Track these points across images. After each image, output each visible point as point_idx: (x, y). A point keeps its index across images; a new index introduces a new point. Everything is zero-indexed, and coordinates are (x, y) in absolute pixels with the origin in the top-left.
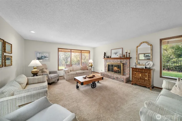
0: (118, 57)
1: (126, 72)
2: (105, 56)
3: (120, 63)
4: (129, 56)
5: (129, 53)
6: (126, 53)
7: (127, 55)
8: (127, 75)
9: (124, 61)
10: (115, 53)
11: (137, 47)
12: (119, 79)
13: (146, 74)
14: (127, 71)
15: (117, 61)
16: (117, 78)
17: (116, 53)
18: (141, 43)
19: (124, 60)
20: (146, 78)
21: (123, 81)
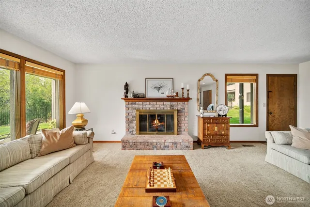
0: (164, 96)
1: (182, 127)
2: (127, 93)
3: (169, 109)
4: (188, 96)
5: (188, 90)
6: (183, 89)
7: (183, 93)
8: (184, 132)
9: (178, 106)
10: (156, 87)
11: (199, 80)
12: (179, 146)
13: (223, 125)
14: (184, 125)
15: (163, 106)
16: (175, 143)
17: (159, 88)
18: (205, 75)
19: (178, 103)
20: (223, 133)
21: (187, 147)
